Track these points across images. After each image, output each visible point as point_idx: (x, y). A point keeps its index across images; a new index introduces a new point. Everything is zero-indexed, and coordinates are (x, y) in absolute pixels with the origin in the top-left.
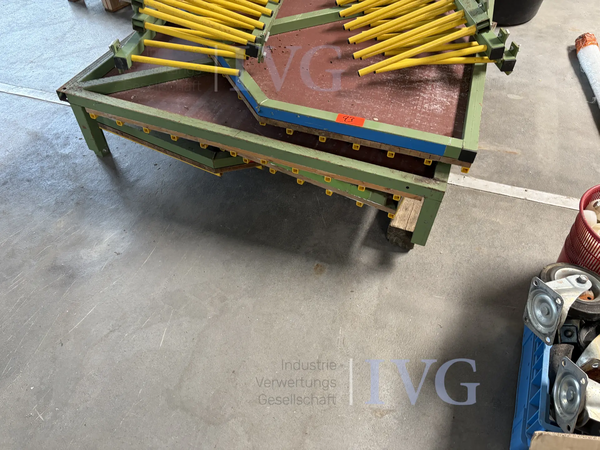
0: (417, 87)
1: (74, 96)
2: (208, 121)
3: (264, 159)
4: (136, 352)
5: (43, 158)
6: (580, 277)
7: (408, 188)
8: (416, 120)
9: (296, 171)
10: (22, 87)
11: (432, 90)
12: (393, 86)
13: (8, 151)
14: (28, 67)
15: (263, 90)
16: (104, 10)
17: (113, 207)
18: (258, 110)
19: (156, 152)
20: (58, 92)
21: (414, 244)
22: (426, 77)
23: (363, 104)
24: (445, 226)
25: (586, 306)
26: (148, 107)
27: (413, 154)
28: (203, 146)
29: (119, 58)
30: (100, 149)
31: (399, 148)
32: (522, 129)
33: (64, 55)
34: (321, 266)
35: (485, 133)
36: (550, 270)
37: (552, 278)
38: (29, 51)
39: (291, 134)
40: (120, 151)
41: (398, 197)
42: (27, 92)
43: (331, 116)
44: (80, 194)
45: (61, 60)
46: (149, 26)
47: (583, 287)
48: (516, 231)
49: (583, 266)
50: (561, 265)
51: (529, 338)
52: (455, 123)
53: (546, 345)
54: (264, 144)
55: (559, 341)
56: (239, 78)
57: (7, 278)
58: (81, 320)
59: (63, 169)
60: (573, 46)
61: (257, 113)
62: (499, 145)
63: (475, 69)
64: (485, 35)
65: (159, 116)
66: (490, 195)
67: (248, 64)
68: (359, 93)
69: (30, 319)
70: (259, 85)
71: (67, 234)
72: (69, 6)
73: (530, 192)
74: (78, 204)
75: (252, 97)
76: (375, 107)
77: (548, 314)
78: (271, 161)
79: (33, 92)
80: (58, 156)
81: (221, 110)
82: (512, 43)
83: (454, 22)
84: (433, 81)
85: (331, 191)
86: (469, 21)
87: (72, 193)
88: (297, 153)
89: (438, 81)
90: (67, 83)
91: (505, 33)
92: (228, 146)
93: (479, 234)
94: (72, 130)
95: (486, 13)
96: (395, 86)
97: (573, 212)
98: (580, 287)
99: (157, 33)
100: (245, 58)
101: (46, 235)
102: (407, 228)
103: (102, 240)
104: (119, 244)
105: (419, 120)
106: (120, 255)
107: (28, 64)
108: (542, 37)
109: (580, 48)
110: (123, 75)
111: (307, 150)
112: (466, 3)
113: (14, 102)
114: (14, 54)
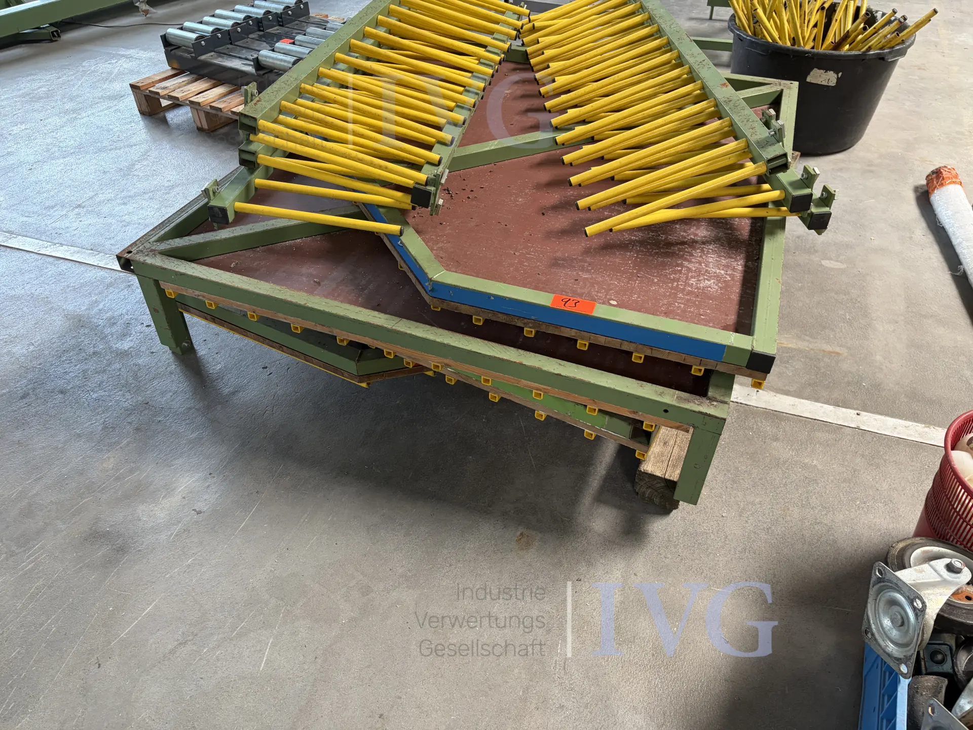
0: (677, 252)
1: (144, 264)
2: (351, 304)
3: (438, 362)
4: (220, 680)
5: (87, 357)
6: (951, 563)
7: (666, 411)
8: (676, 304)
9: (487, 381)
10: (62, 245)
11: (701, 256)
12: (640, 251)
13: (33, 345)
14: (72, 215)
15: (437, 257)
16: (196, 127)
17: (194, 435)
18: (430, 288)
19: (266, 348)
20: (119, 258)
21: (678, 502)
22: (692, 237)
23: (592, 278)
24: (729, 471)
25: (964, 611)
26: (256, 280)
27: (674, 357)
28: (342, 341)
29: (215, 207)
30: (178, 343)
31: (651, 347)
32: (847, 314)
33: (130, 197)
34: (528, 536)
35: (787, 321)
36: (903, 551)
37: (907, 565)
38: (76, 189)
39: (481, 324)
40: (210, 346)
41: (652, 426)
42: (69, 252)
43: (543, 298)
44: (142, 414)
45: (124, 204)
46: (264, 159)
47: (957, 580)
48: (845, 481)
49: (956, 543)
50: (921, 541)
51: (872, 666)
52: (739, 309)
53: (901, 677)
54: (438, 340)
55: (924, 671)
56: (401, 238)
57: (17, 551)
58: (132, 623)
59: (118, 374)
60: (923, 186)
61: (428, 292)
62: (811, 340)
63: (767, 226)
64: (781, 176)
65: (273, 295)
66: (800, 421)
67: (414, 217)
68: (586, 261)
69: (49, 621)
70: (432, 250)
71: (118, 479)
72: (142, 123)
73: (865, 416)
74: (137, 429)
75: (421, 268)
76: (612, 284)
77: (903, 624)
78: (448, 365)
79: (78, 252)
80: (111, 352)
81: (371, 287)
82: (824, 187)
83: (732, 157)
84: (704, 243)
85: (543, 413)
86: (755, 154)
87: (129, 412)
88: (489, 354)
89: (711, 243)
90: (133, 243)
91: (813, 173)
92: (381, 341)
93: (785, 485)
94: (136, 312)
95: (781, 143)
96: (643, 251)
97: (936, 450)
98: (952, 579)
99: (274, 169)
100: (410, 207)
101: (85, 481)
102: (667, 475)
103: (174, 489)
104: (201, 496)
105: (682, 304)
106: (201, 514)
107: (73, 210)
108: (871, 171)
109: (935, 188)
110: (220, 231)
111: (506, 349)
112: (749, 129)
113: (47, 268)
114: (52, 193)
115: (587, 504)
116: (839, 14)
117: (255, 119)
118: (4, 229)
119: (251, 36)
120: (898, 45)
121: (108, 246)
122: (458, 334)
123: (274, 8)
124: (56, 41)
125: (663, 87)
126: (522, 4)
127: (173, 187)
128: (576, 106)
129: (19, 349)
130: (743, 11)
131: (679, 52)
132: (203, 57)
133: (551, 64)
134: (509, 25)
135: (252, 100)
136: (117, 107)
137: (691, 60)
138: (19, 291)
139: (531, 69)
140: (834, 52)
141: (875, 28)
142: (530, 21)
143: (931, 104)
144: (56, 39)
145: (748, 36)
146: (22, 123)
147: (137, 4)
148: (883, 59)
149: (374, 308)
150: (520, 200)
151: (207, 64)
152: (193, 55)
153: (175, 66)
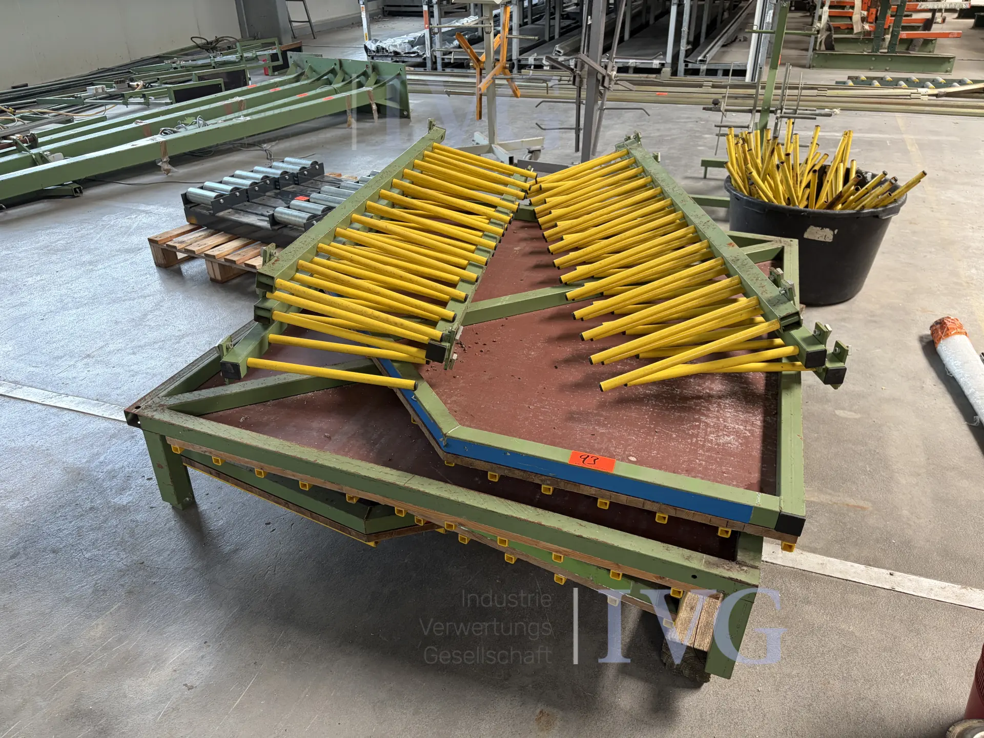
0: (694, 407)
1: (151, 419)
2: (362, 459)
3: (451, 522)
5: (83, 513)
7: (694, 577)
8: (697, 461)
9: (504, 542)
10: (67, 395)
11: (718, 411)
12: (656, 405)
13: (28, 500)
14: (80, 365)
15: (451, 411)
16: (209, 279)
17: (190, 598)
18: (444, 444)
19: (270, 503)
20: (127, 413)
21: (709, 675)
22: (708, 391)
23: (609, 433)
26: (266, 436)
27: (699, 518)
28: (351, 498)
29: (228, 363)
30: (180, 499)
31: (675, 508)
32: (867, 466)
33: (140, 346)
34: (548, 715)
35: (811, 476)
38: (87, 339)
39: (497, 480)
40: (212, 500)
41: (680, 592)
42: (74, 402)
43: (561, 455)
44: (136, 575)
45: (134, 353)
46: (280, 315)
48: (885, 649)
52: (762, 467)
54: (452, 498)
56: (415, 392)
59: (114, 531)
60: (928, 335)
61: (442, 447)
62: (833, 493)
63: (783, 380)
64: (794, 332)
65: (283, 452)
66: (831, 582)
67: (428, 370)
68: (602, 416)
70: (445, 403)
71: (105, 649)
72: (157, 275)
73: (899, 576)
74: (130, 592)
75: (435, 423)
76: (630, 439)
78: (461, 524)
79: (83, 403)
80: (109, 508)
81: (383, 441)
82: (837, 343)
83: (745, 312)
84: (720, 397)
85: (563, 577)
86: (767, 310)
87: (123, 573)
88: (506, 513)
89: (727, 398)
90: (142, 399)
91: (825, 330)
92: (393, 499)
93: (823, 654)
94: (138, 464)
95: (792, 302)
96: (659, 406)
99: (288, 324)
100: (424, 362)
101: (70, 652)
102: (696, 644)
103: (164, 661)
104: (194, 668)
105: (703, 460)
106: (193, 690)
107: (82, 359)
108: (875, 322)
109: (940, 338)
110: (231, 385)
111: (522, 507)
112: (759, 287)
113: (49, 419)
114: (62, 343)
115: (611, 677)
116: (830, 176)
117: (272, 278)
118: (10, 380)
119: (268, 194)
120: (891, 203)
121: (114, 397)
122: (472, 492)
123: (290, 169)
124: (78, 196)
125: (670, 245)
126: (529, 167)
127: (183, 336)
128: (584, 263)
129: (13, 505)
130: (738, 173)
131: (683, 212)
132: (221, 214)
133: (558, 223)
134: (517, 186)
135: (270, 260)
136: (134, 260)
137: (696, 221)
138: (20, 443)
139: (539, 227)
140: (828, 211)
141: (866, 189)
142: (536, 182)
143: (925, 256)
144: (78, 195)
145: (745, 196)
146: (37, 274)
147: (159, 164)
148: (877, 217)
149: (386, 464)
150: (533, 353)
151: (223, 220)
152: (212, 212)
153: (194, 221)
